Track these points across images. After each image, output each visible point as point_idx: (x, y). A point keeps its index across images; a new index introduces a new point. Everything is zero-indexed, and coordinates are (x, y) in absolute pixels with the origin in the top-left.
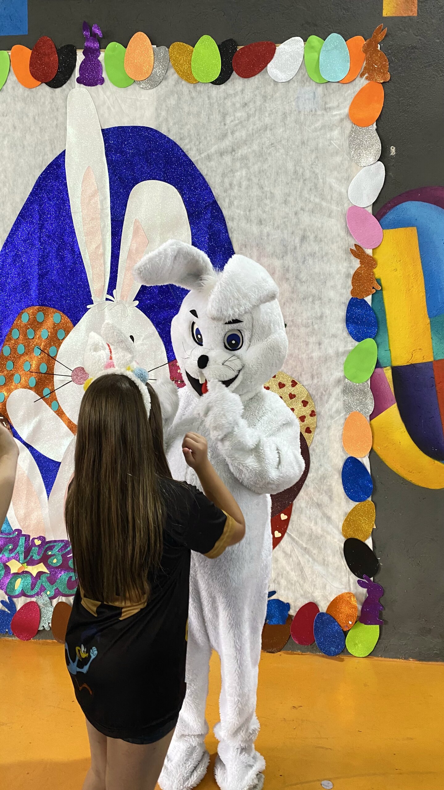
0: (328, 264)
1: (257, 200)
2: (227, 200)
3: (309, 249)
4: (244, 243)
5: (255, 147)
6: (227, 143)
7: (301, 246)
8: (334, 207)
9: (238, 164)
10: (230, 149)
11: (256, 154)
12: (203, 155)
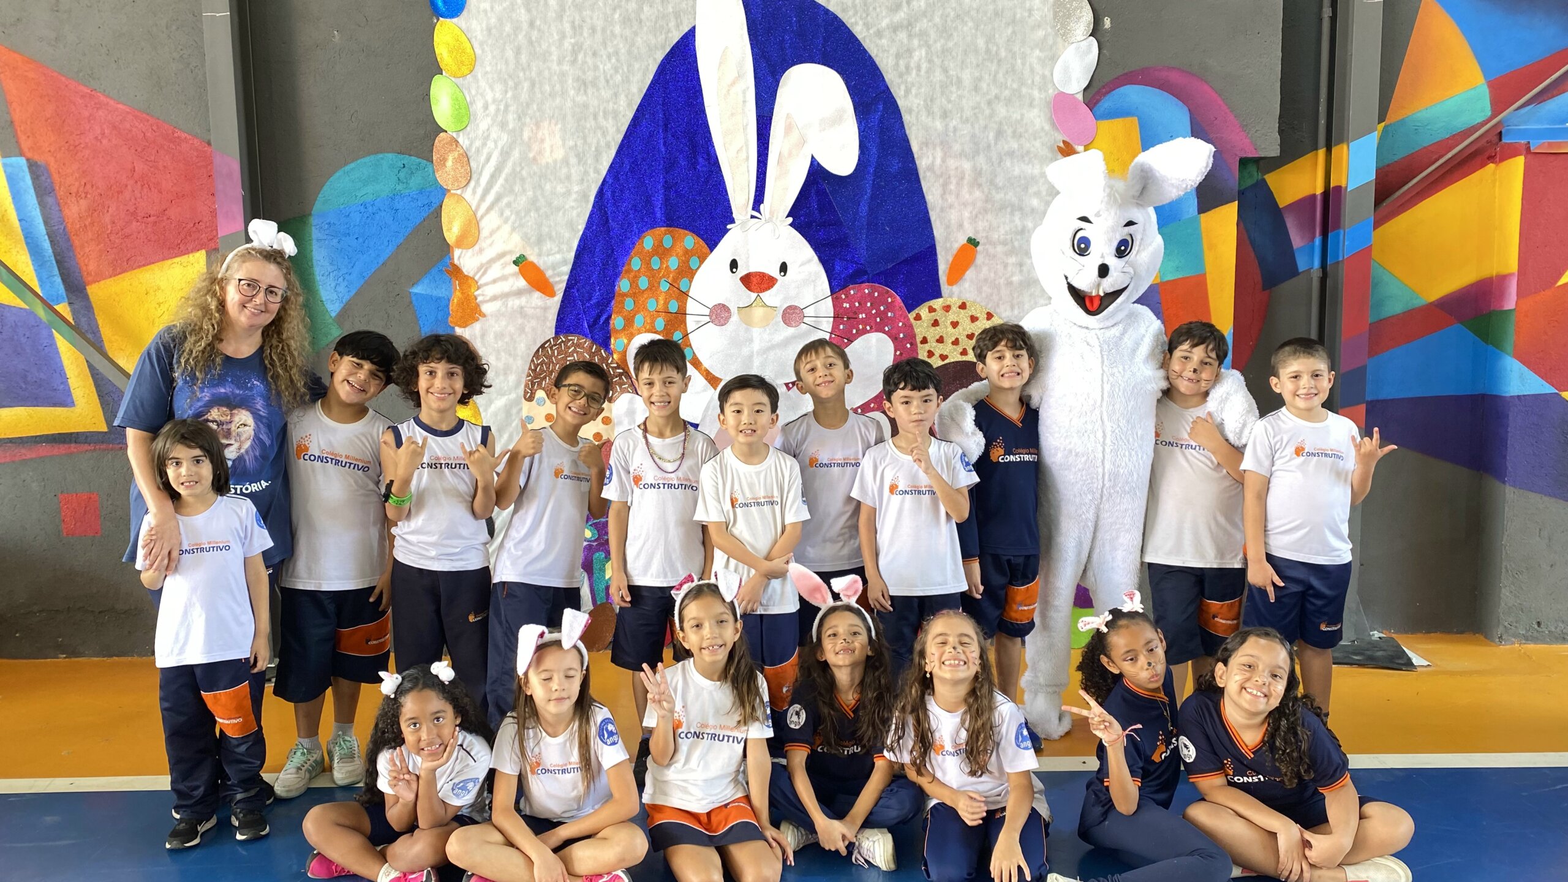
0: (1030, 166)
1: (941, 87)
2: (903, 87)
3: (1006, 147)
4: (924, 140)
5: (937, 20)
6: (901, 15)
7: (996, 144)
8: (1036, 93)
9: (916, 42)
10: (905, 23)
11: (938, 28)
12: (871, 31)
